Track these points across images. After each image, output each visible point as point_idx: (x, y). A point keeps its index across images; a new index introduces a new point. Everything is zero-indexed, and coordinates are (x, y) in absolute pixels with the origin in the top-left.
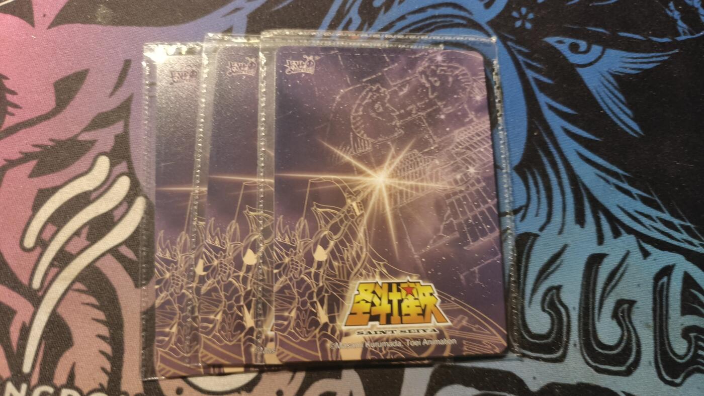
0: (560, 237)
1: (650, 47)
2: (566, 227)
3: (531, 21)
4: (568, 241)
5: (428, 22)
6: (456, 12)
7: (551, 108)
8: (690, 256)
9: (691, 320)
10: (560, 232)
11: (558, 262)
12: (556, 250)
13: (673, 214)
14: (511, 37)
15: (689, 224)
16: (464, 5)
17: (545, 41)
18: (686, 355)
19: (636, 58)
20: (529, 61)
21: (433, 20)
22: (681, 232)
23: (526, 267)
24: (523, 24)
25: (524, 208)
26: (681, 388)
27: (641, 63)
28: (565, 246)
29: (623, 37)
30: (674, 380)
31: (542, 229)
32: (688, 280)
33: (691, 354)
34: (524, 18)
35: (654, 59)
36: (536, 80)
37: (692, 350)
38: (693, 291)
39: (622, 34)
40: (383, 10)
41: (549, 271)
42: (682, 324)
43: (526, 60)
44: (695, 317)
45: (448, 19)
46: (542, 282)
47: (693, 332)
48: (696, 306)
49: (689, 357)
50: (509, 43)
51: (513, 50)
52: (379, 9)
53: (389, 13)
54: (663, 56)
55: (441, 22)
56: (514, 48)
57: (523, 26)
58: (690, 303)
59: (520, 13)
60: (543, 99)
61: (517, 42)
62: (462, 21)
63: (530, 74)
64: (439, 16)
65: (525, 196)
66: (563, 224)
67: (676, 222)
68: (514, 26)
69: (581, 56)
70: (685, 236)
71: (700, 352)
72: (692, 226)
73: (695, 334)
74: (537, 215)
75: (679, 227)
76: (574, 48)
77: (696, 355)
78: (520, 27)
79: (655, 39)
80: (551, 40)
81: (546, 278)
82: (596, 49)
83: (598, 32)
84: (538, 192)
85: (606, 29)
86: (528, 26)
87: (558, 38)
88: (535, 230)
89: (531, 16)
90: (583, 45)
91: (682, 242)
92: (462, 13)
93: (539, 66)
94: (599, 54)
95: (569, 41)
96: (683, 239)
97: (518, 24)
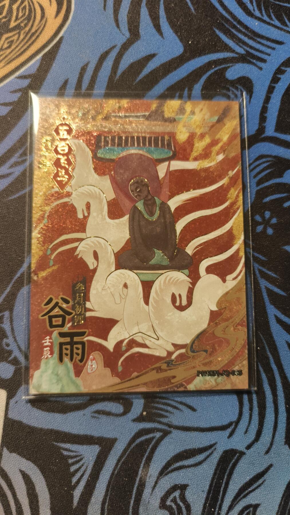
0: (267, 457)
2: (274, 446)
4: (274, 461)
7: (279, 321)
10: (267, 452)
11: (260, 481)
12: (260, 469)
17: (285, 249)
20: (264, 270)
23: (227, 484)
24: (265, 229)
25: (234, 424)
28: (271, 466)
31: (249, 447)
36: (268, 290)
41: (249, 489)
43: (260, 268)
46: (240, 500)
60: (272, 311)
63: (264, 283)
65: (237, 412)
66: (271, 444)
74: (246, 432)
81: (245, 497)
84: (251, 409)
86: (270, 231)
88: (241, 447)
89: (274, 221)
93: (274, 275)
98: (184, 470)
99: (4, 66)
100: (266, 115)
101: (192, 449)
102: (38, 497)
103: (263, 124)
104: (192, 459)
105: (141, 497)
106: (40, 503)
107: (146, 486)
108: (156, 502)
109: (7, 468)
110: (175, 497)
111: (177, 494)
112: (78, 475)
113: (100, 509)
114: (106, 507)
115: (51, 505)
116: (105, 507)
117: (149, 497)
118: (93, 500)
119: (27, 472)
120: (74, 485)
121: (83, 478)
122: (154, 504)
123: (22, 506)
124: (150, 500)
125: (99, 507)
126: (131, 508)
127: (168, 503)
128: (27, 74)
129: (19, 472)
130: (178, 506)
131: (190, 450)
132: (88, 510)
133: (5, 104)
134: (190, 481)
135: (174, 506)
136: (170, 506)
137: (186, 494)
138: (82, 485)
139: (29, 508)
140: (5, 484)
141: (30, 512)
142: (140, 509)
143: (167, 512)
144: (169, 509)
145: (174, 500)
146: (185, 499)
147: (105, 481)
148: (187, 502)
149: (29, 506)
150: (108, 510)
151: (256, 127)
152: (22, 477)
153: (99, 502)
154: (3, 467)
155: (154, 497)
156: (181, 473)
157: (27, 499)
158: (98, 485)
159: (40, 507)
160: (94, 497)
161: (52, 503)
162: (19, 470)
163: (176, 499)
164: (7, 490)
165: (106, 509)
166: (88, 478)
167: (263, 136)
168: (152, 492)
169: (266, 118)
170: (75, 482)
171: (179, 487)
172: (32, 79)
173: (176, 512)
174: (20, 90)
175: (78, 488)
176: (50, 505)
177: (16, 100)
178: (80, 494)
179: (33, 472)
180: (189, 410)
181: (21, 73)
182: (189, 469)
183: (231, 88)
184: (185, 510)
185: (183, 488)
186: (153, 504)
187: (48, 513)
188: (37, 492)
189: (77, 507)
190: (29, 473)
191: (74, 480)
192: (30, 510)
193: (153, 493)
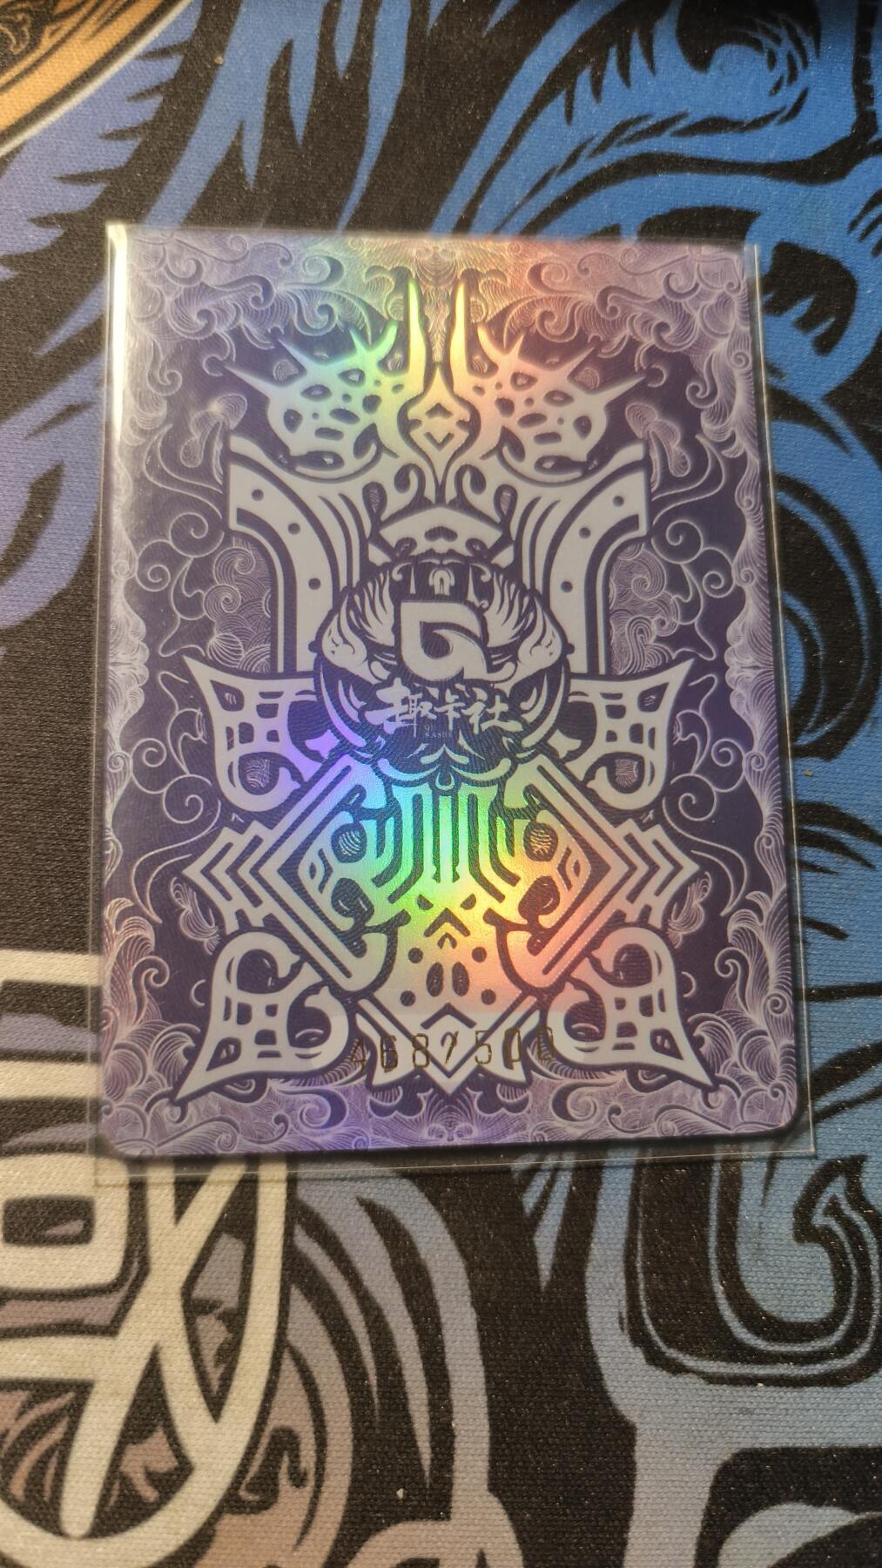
98: (845, 1116)
99: (99, 30)
100: (870, 82)
101: (858, 1050)
102: (427, 1273)
103: (868, 108)
104: (861, 1079)
105: (737, 1216)
106: (439, 1291)
107: (746, 1181)
108: (784, 1224)
109: (318, 1200)
110: (834, 1200)
111: (837, 1188)
112: (540, 1182)
113: (622, 1274)
114: (639, 1265)
115: (472, 1291)
116: (635, 1267)
117: (757, 1214)
118: (596, 1250)
119: (382, 1203)
120: (533, 1214)
121: (555, 1188)
122: (777, 1229)
123: (385, 1313)
124: (762, 1219)
125: (618, 1269)
126: (712, 1254)
127: (819, 1220)
128: (169, 42)
129: (357, 1207)
130: (848, 1224)
131: (850, 1054)
132: (588, 1285)
133: (120, 135)
134: (866, 1143)
135: (837, 1228)
136: (828, 1230)
137: (864, 1186)
138: (554, 1211)
139: (406, 1313)
140: (320, 1250)
141: (411, 1326)
142: (740, 1251)
143: (821, 1249)
144: (822, 1237)
145: (834, 1209)
146: (863, 1199)
147: (620, 1186)
148: (871, 1207)
149: (407, 1305)
150: (645, 1273)
151: (852, 117)
152: (369, 1219)
153: (616, 1253)
154: (305, 1199)
155: (774, 1209)
156: (838, 1126)
157: (397, 1285)
158: (601, 1202)
159: (441, 1303)
160: (596, 1240)
161: (473, 1285)
162: (354, 1201)
163: (839, 1205)
164: (329, 1269)
165: (639, 1270)
166: (571, 1188)
167: (875, 138)
168: (765, 1195)
169: (870, 89)
170: (531, 1205)
171: (838, 1166)
172: (186, 55)
173: (846, 1245)
174: (157, 89)
175: (546, 1222)
176: (469, 1293)
177: (149, 117)
178: (555, 1239)
179: (400, 1198)
180: (827, 940)
181: (151, 44)
182: (861, 1110)
183: (757, 21)
184: (871, 1235)
185: (852, 1167)
186: (774, 1231)
187: (468, 1316)
188: (423, 1256)
189: (552, 1283)
190: (388, 1203)
191: (530, 1200)
192: (409, 1319)
193: (769, 1197)
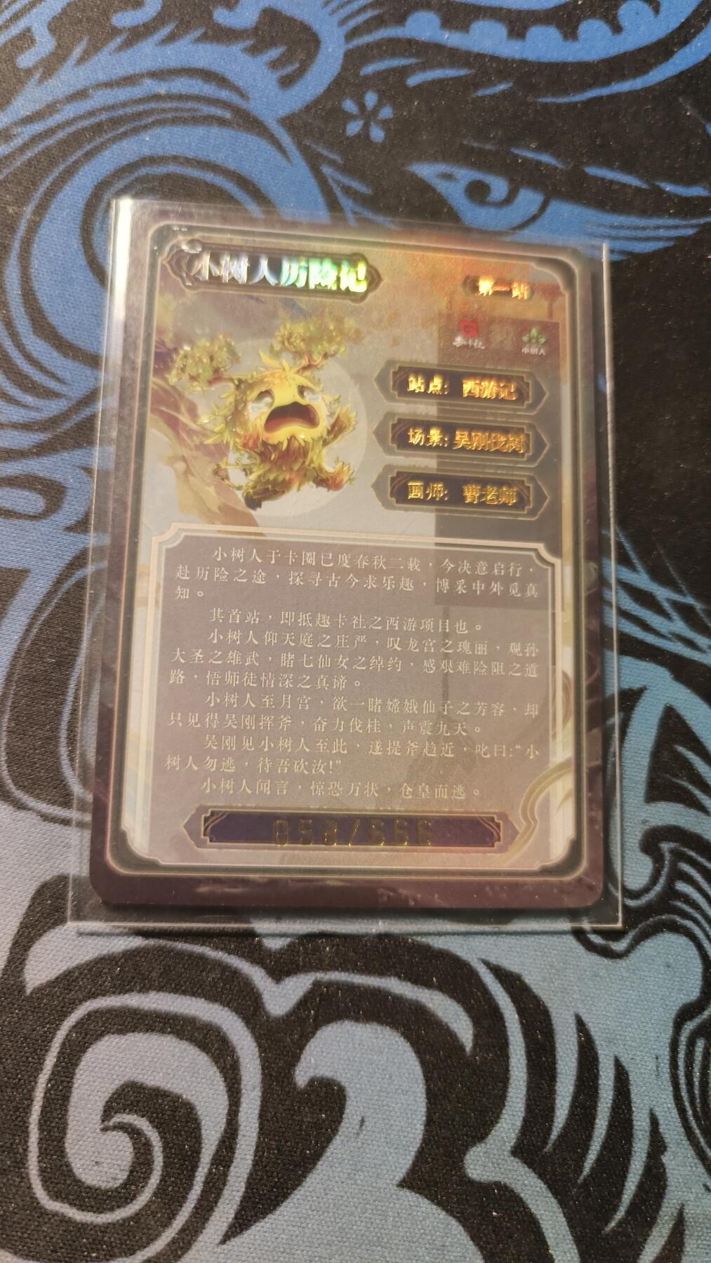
1: (655, 204)
3: (385, 124)
5: (141, 108)
6: (209, 89)
8: (683, 670)
9: (668, 814)
13: (658, 575)
14: (333, 156)
15: (690, 600)
16: (231, 76)
18: (647, 890)
19: (621, 227)
21: (153, 105)
22: (667, 616)
26: (622, 963)
27: (628, 239)
29: (595, 178)
30: (610, 943)
32: (672, 725)
33: (658, 888)
34: (368, 116)
35: (662, 232)
37: (662, 880)
38: (681, 749)
39: (592, 171)
40: (37, 76)
42: (644, 822)
44: (679, 807)
45: (189, 105)
47: (668, 840)
48: (684, 783)
49: (652, 895)
50: (327, 170)
51: (334, 186)
52: (29, 72)
53: (51, 82)
54: (686, 227)
55: (171, 109)
56: (338, 182)
57: (364, 135)
58: (668, 776)
59: (362, 107)
61: (345, 169)
62: (219, 112)
64: (170, 97)
67: (662, 594)
68: (344, 130)
69: (492, 210)
70: (679, 626)
71: (681, 886)
72: (698, 606)
73: (672, 845)
75: (666, 606)
76: (478, 192)
77: (670, 893)
78: (358, 136)
79: (669, 188)
80: (426, 171)
82: (529, 199)
83: (539, 163)
85: (557, 155)
87: (442, 168)
90: (499, 186)
91: (669, 639)
92: (224, 94)
94: (534, 209)
95: (465, 175)
96: (670, 633)
97: (354, 128)
